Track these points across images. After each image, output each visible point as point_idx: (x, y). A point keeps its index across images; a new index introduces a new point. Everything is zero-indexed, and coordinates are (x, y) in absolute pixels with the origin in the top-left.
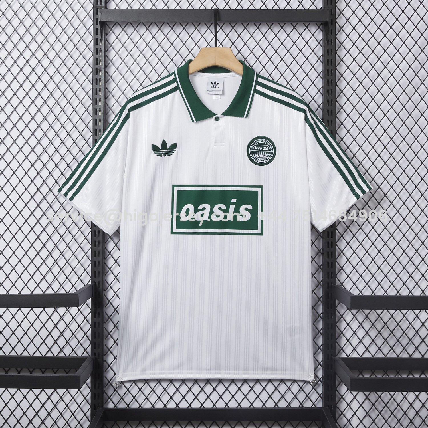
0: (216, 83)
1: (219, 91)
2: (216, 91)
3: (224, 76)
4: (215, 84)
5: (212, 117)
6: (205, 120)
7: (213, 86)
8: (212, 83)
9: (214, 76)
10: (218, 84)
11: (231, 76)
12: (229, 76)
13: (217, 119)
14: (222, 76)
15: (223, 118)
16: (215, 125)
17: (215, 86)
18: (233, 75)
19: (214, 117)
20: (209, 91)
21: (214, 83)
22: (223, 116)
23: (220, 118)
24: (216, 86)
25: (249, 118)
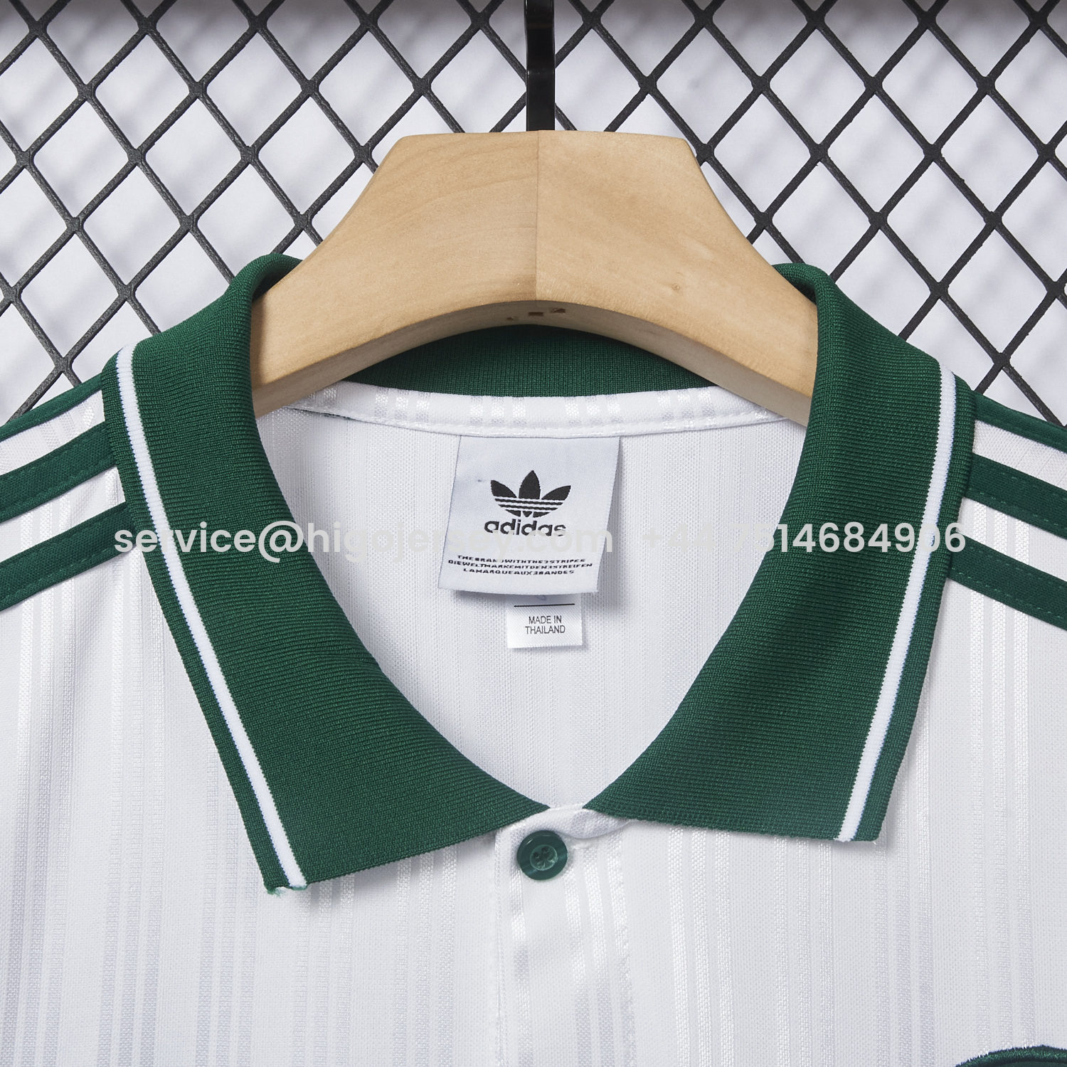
0: (544, 491)
1: (567, 566)
2: (540, 568)
3: (615, 421)
4: (530, 503)
5: (486, 828)
6: (415, 870)
7: (510, 517)
8: (499, 490)
9: (518, 423)
10: (561, 494)
11: (691, 424)
12: (668, 417)
13: (543, 856)
14: (595, 422)
15: (603, 845)
16: (519, 928)
17: (526, 520)
18: (709, 413)
19: (510, 837)
20: (464, 562)
21: (517, 493)
22: (611, 822)
23: (576, 849)
24: (541, 521)
25: (888, 845)
